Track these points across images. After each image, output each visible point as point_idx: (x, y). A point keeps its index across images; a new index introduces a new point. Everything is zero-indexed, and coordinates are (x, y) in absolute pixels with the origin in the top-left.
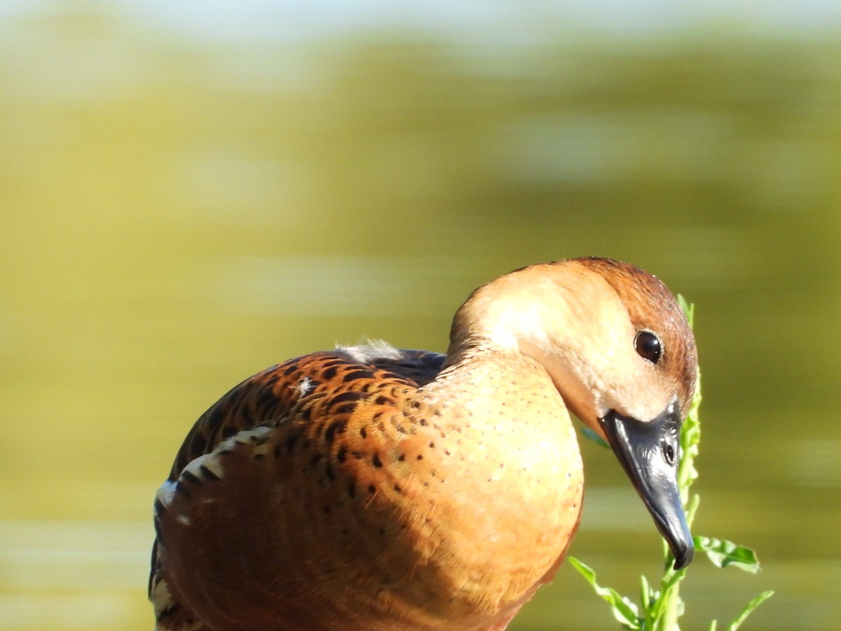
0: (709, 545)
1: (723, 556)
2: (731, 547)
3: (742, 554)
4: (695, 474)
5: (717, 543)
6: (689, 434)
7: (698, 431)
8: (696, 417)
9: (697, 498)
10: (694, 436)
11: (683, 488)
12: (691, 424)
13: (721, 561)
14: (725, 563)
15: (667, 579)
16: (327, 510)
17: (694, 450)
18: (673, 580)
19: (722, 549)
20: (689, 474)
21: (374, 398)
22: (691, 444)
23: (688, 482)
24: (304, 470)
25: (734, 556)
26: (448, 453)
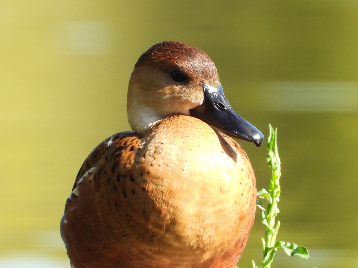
0: (285, 245)
1: (292, 251)
2: (295, 246)
3: (301, 250)
4: (278, 211)
5: (289, 244)
6: (275, 191)
7: (280, 190)
8: (279, 183)
9: (279, 222)
10: (278, 192)
11: (272, 218)
12: (276, 186)
13: (291, 253)
14: (292, 254)
15: (264, 262)
16: (117, 205)
17: (277, 199)
18: (267, 262)
19: (291, 247)
20: (275, 211)
21: (129, 148)
22: (276, 196)
23: (275, 214)
24: (105, 185)
25: (297, 250)
26: (159, 166)
